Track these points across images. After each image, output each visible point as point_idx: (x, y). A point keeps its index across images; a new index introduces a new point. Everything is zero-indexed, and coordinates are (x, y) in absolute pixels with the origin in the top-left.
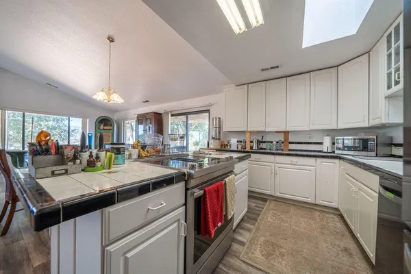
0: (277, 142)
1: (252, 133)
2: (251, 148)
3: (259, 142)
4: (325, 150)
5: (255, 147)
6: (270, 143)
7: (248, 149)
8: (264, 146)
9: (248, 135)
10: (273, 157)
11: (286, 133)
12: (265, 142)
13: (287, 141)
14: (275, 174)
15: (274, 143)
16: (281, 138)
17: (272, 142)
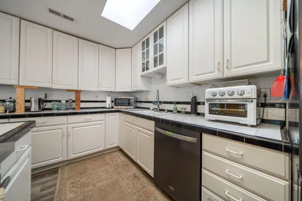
0: (67, 101)
1: (27, 88)
2: (27, 109)
3: (40, 101)
4: (107, 106)
5: (34, 107)
6: (57, 103)
7: (20, 111)
8: (48, 105)
9: (19, 91)
10: (65, 117)
11: (78, 92)
12: (50, 101)
13: (78, 100)
14: (68, 136)
15: (63, 102)
16: (73, 97)
17: (60, 101)
